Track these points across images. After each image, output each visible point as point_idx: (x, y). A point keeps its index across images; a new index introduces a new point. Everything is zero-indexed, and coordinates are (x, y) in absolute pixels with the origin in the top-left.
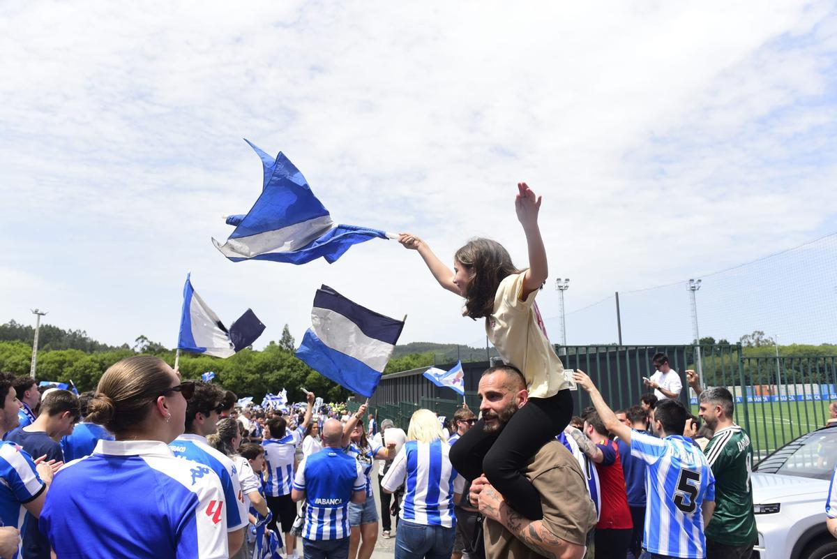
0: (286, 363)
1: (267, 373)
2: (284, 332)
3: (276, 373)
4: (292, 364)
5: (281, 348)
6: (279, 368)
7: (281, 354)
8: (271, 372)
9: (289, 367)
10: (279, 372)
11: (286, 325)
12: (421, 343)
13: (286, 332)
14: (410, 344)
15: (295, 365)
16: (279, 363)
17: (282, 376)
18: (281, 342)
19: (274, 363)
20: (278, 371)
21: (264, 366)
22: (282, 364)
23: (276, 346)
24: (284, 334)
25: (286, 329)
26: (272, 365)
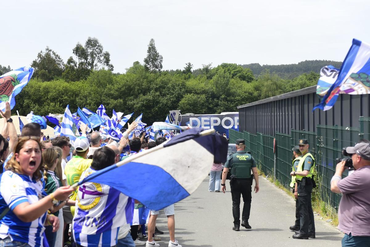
0: (153, 86)
1: (132, 97)
2: (149, 48)
3: (142, 97)
4: (160, 87)
5: (147, 69)
6: (145, 92)
7: (147, 74)
8: (136, 97)
9: (156, 90)
10: (145, 97)
11: (152, 40)
12: (316, 61)
13: (152, 49)
14: (302, 62)
15: (164, 88)
16: (145, 85)
17: (149, 101)
18: (146, 61)
19: (139, 85)
20: (144, 95)
21: (127, 89)
22: (149, 87)
23: (141, 66)
24: (149, 51)
25: (151, 45)
26: (137, 88)
